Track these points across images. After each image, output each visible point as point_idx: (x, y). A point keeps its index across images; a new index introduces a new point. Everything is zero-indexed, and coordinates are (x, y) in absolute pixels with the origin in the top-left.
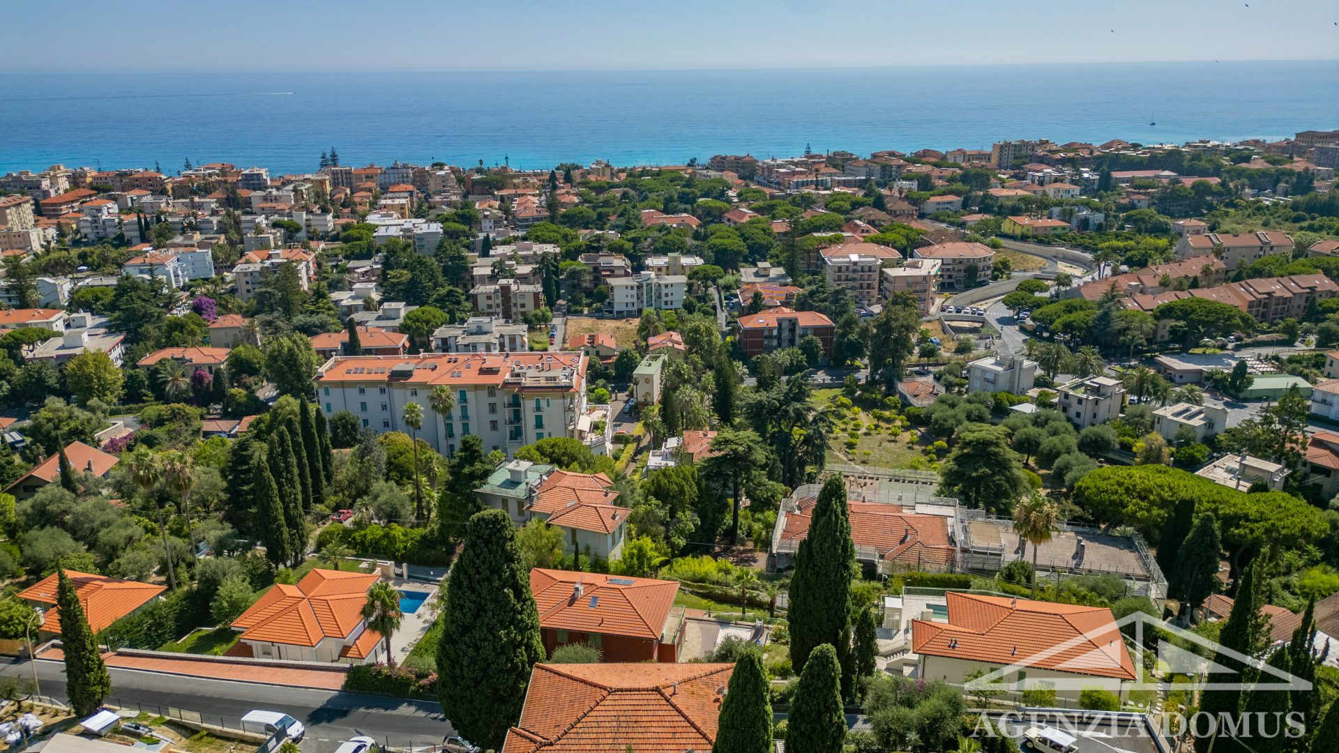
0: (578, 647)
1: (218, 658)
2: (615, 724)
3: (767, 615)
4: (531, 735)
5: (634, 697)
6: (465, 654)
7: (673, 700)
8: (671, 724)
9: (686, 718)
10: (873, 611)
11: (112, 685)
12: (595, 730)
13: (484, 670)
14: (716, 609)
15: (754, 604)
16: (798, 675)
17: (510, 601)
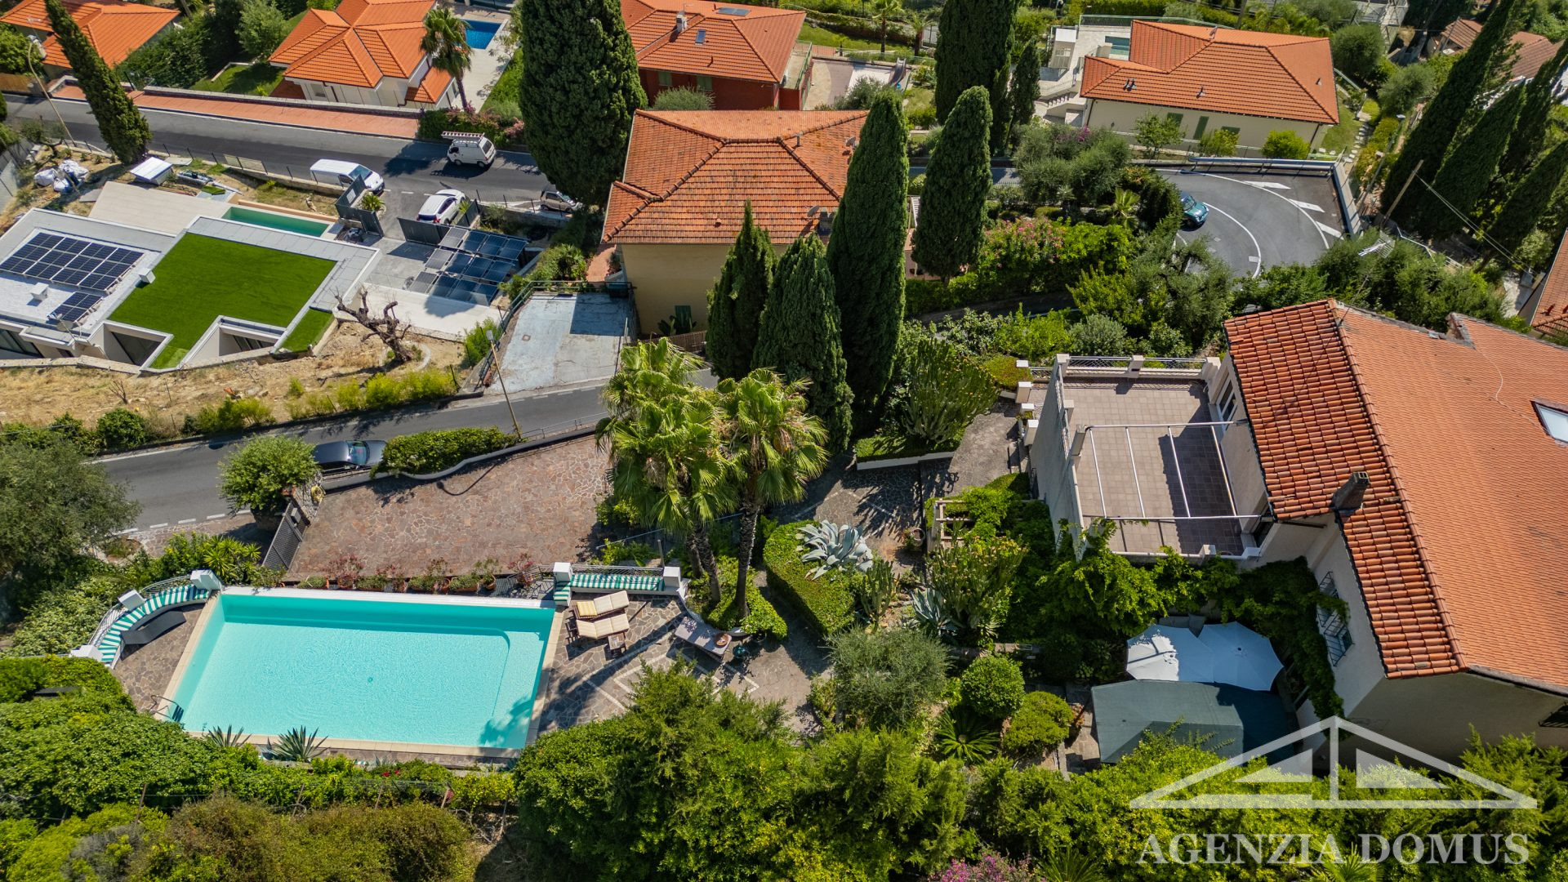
0: (685, 93)
1: (263, 98)
2: (731, 179)
3: (911, 53)
4: (638, 191)
5: (752, 149)
6: (553, 99)
7: (797, 153)
8: (795, 179)
9: (811, 172)
10: (1040, 46)
11: (151, 128)
12: (708, 185)
13: (578, 117)
14: (848, 46)
15: (896, 39)
16: (942, 123)
17: (598, 34)
